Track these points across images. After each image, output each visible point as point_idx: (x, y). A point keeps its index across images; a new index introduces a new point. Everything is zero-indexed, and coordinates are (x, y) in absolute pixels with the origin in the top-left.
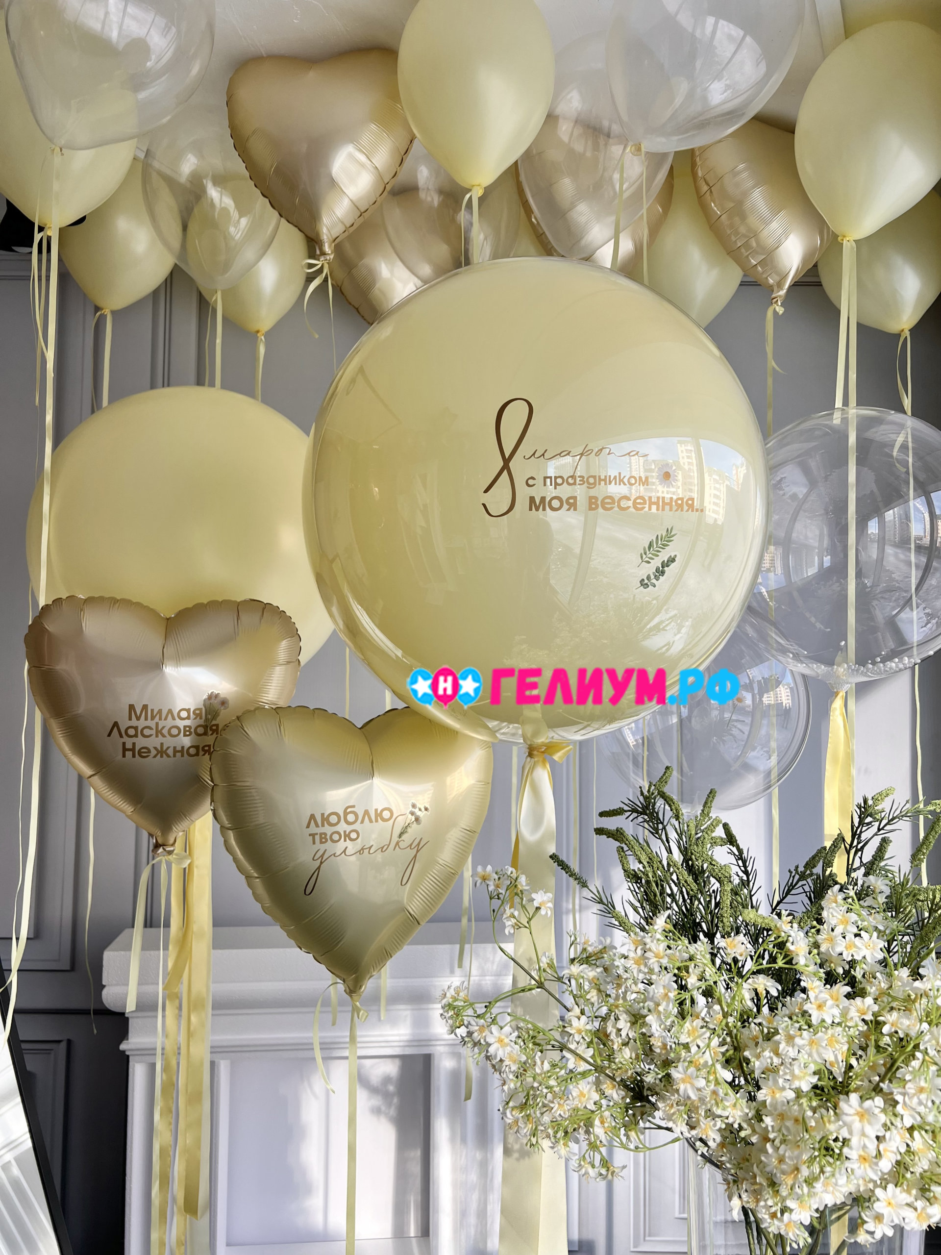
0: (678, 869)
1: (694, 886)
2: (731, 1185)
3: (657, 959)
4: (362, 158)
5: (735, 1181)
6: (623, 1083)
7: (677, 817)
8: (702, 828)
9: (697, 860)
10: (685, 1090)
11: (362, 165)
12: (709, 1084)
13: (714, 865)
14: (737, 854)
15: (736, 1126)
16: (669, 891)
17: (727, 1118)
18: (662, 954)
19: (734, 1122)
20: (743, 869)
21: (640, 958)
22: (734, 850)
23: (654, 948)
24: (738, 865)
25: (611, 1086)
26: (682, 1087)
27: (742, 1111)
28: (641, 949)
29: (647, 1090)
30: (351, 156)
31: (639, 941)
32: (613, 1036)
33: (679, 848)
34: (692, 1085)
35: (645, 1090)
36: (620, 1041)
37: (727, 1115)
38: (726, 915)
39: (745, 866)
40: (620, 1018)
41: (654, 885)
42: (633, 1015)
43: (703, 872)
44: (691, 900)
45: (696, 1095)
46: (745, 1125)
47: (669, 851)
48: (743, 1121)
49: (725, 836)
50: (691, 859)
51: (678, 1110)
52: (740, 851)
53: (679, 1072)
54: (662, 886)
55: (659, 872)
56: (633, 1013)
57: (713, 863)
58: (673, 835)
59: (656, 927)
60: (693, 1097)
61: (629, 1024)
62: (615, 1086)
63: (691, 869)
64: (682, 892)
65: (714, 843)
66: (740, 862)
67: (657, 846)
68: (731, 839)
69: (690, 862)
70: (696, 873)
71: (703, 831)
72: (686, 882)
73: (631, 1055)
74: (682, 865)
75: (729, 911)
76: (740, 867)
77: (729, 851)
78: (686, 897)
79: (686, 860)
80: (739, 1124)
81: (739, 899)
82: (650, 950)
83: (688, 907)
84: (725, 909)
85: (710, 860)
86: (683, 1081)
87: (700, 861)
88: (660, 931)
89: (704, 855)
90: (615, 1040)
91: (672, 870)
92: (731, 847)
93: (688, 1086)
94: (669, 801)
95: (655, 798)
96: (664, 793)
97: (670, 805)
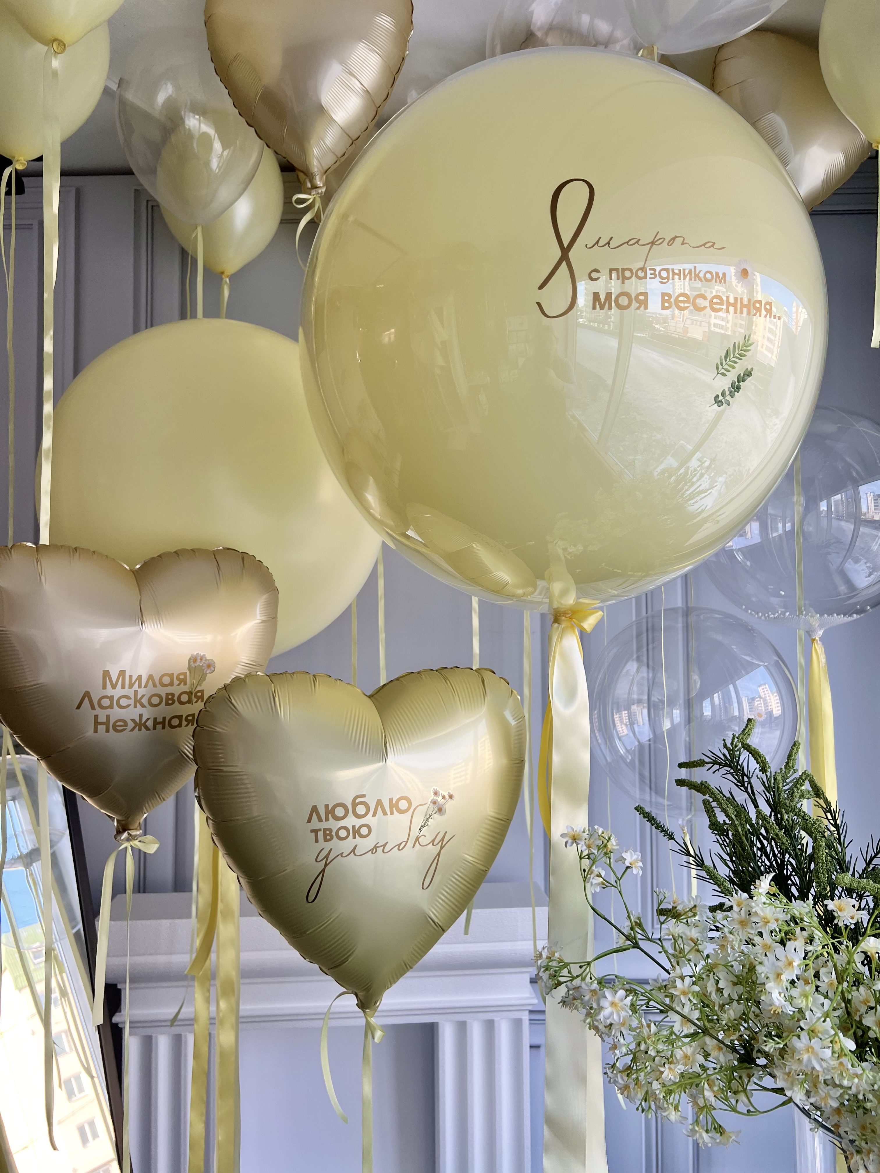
0: (768, 821)
6: (730, 1047)
7: (763, 768)
8: (787, 781)
13: (804, 818)
14: (825, 807)
19: (859, 1093)
20: (832, 822)
26: (805, 1057)
32: (714, 997)
33: (768, 802)
39: (834, 819)
42: (736, 976)
47: (755, 804)
49: (811, 789)
50: (780, 813)
52: (828, 804)
54: (751, 841)
55: (748, 826)
56: (736, 974)
57: (803, 815)
58: (759, 788)
59: (760, 889)
61: (731, 985)
63: (779, 822)
65: (802, 796)
66: (829, 816)
67: (743, 799)
68: (817, 792)
69: (779, 816)
72: (776, 834)
74: (771, 816)
79: (775, 813)
82: (756, 914)
85: (799, 813)
89: (794, 808)
90: (717, 1002)
91: (761, 823)
94: (755, 754)
95: (739, 750)
96: (749, 746)
97: (756, 759)
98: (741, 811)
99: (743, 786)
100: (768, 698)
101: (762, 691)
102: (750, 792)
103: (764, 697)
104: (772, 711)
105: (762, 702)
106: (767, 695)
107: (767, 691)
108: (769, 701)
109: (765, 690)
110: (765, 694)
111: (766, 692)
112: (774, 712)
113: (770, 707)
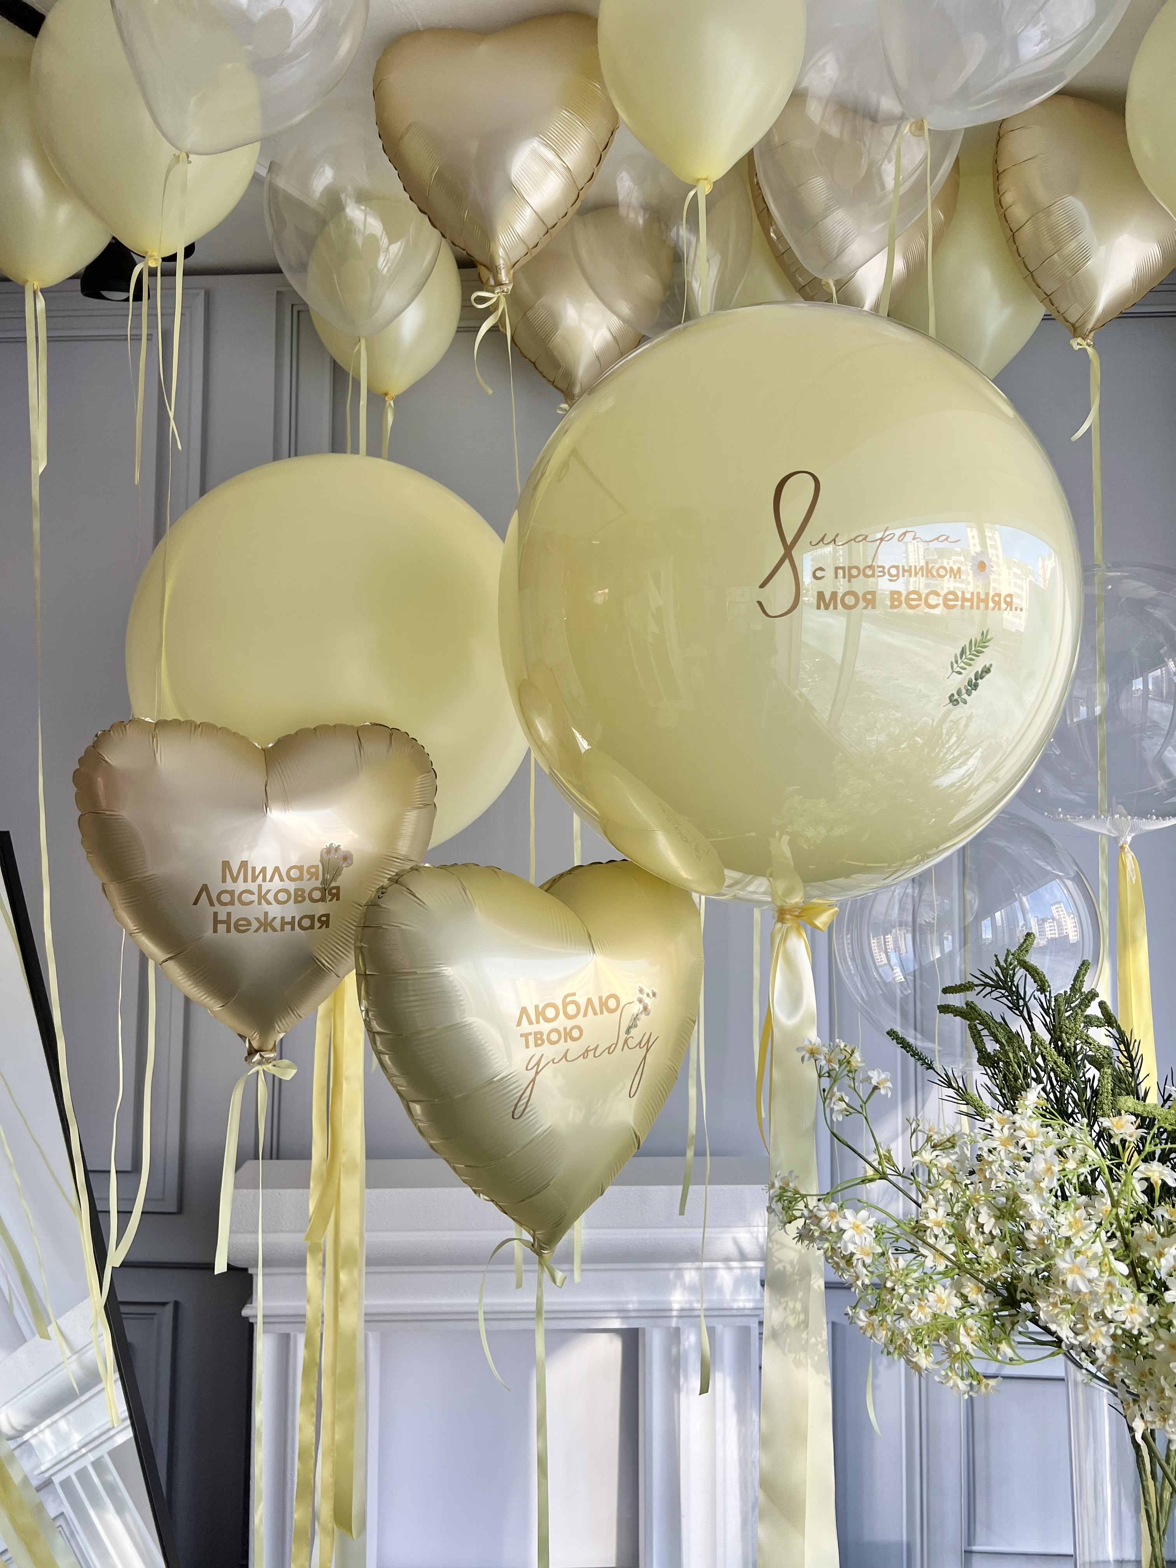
0: (1046, 1048)
1: (1066, 1069)
2: (1131, 1404)
3: (1029, 1139)
4: (550, 155)
5: (1135, 1401)
6: (991, 1287)
7: (1042, 989)
8: (1072, 1005)
9: (1068, 1040)
10: (1074, 1282)
11: (549, 165)
12: (1103, 1275)
13: (1091, 1044)
14: (1118, 1037)
15: (1135, 1332)
16: (1034, 1075)
17: (1124, 1323)
18: (1035, 1133)
19: (1133, 1328)
20: (1125, 1054)
21: (1007, 1138)
22: (1114, 1031)
23: (1025, 1126)
24: (1120, 1050)
25: (975, 1290)
26: (1070, 1279)
27: (1141, 1315)
28: (1009, 1129)
29: (1020, 1292)
30: (535, 153)
31: (1005, 1120)
32: (973, 1234)
33: (1045, 1025)
34: (1083, 1276)
35: (1018, 1293)
36: (982, 1240)
37: (1124, 1320)
38: (1106, 1102)
39: (1128, 1050)
40: (981, 1211)
41: (1016, 1066)
42: (999, 1209)
43: (1076, 1054)
44: (1061, 1087)
45: (1087, 1288)
46: (1145, 1331)
47: (1031, 1028)
48: (1143, 1326)
49: (1100, 1016)
50: (1060, 1039)
51: (1063, 1310)
52: (1121, 1033)
53: (1064, 1260)
54: (1025, 1070)
55: (1021, 1054)
56: (999, 1206)
57: (1090, 1041)
58: (1037, 1011)
59: (1027, 1103)
60: (1084, 1289)
61: (993, 1220)
62: (980, 1290)
63: (1059, 1050)
64: (1049, 1078)
65: (1090, 1021)
66: (1122, 1047)
67: (1017, 1025)
68: (1109, 1020)
69: (1060, 1043)
70: (1069, 1056)
71: (1072, 1009)
72: (1055, 1063)
73: (998, 1255)
74: (1050, 1044)
75: (1110, 1097)
76: (1121, 1051)
77: (1108, 1033)
78: (1055, 1083)
79: (1055, 1039)
80: (1139, 1330)
81: (1124, 1086)
82: (1021, 1128)
83: (1058, 1094)
84: (1106, 1094)
85: (1084, 1037)
86: (1072, 1271)
87: (1072, 1041)
88: (1032, 1107)
89: (1078, 1032)
90: (976, 1239)
91: (1037, 1050)
92: (1110, 1029)
93: (1078, 1277)
94: (1032, 971)
95: (1014, 969)
96: (1025, 962)
97: (1033, 976)
98: (1014, 1038)
99: (1018, 1009)
100: (1063, 920)
101: (1056, 911)
102: (1027, 1017)
103: (1057, 918)
104: (1068, 936)
105: (1055, 924)
106: (1062, 916)
107: (1062, 911)
108: (1064, 923)
109: (1060, 909)
110: (1059, 915)
111: (1061, 913)
112: (1071, 938)
113: (1065, 931)
